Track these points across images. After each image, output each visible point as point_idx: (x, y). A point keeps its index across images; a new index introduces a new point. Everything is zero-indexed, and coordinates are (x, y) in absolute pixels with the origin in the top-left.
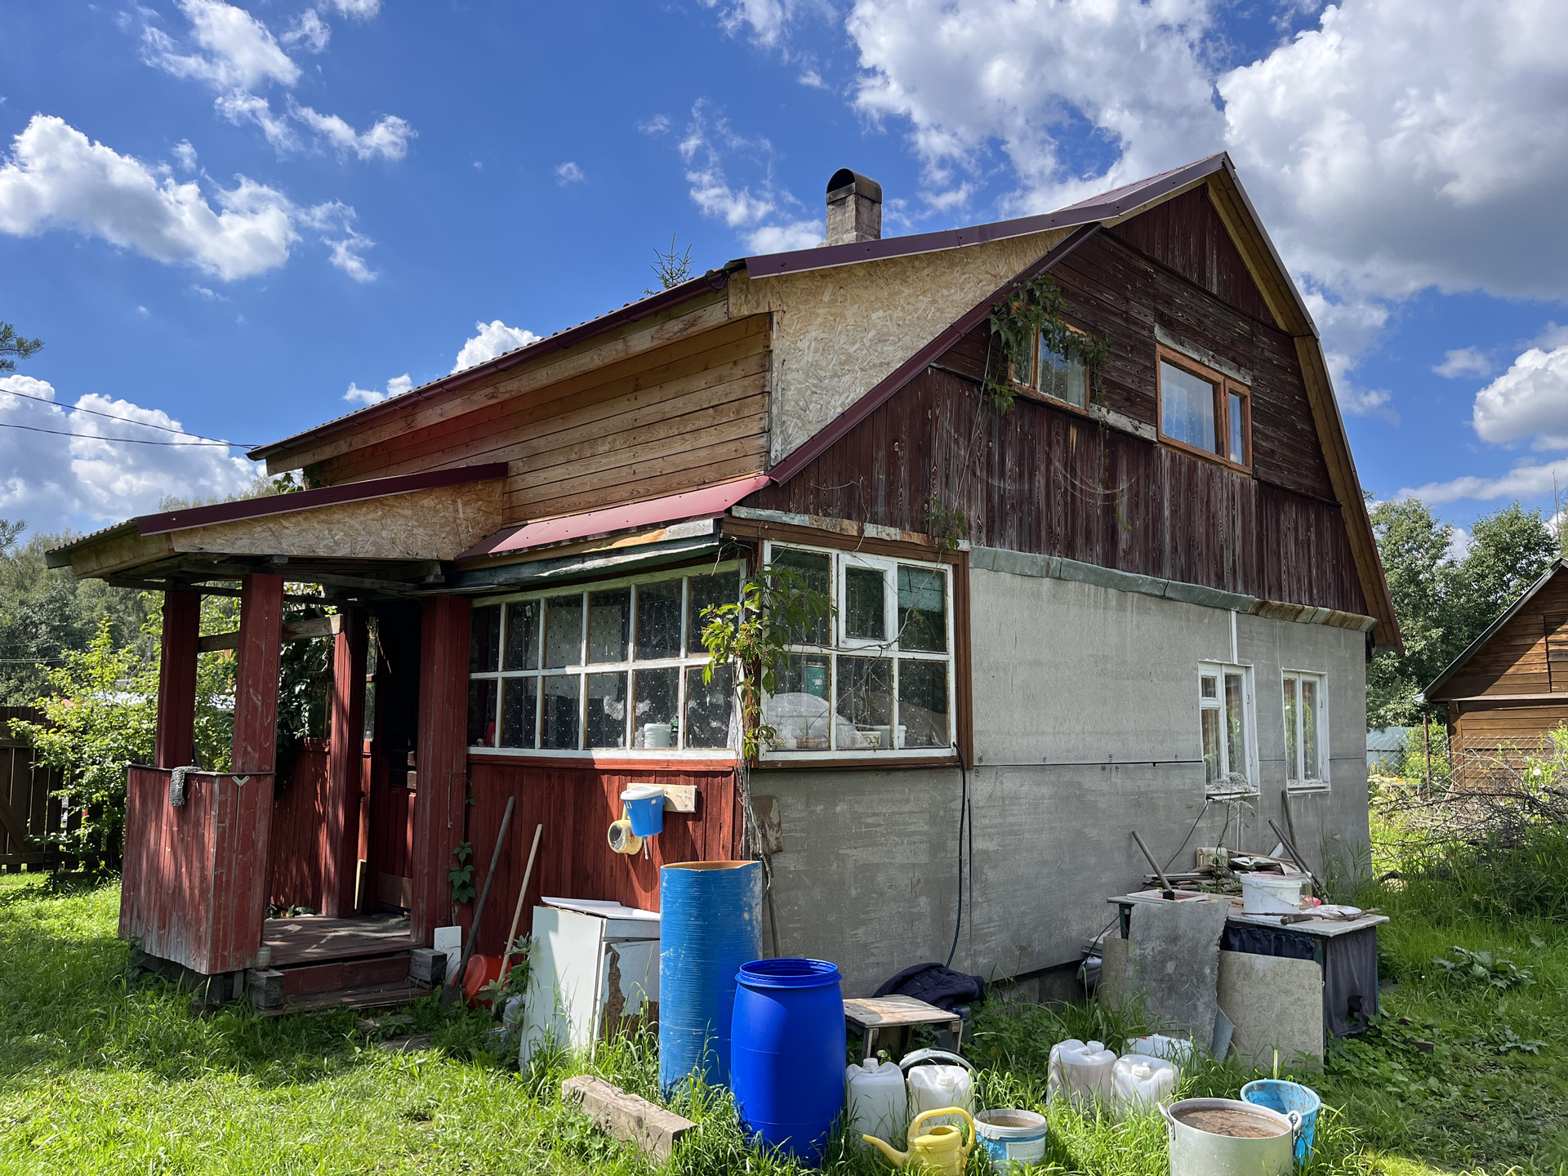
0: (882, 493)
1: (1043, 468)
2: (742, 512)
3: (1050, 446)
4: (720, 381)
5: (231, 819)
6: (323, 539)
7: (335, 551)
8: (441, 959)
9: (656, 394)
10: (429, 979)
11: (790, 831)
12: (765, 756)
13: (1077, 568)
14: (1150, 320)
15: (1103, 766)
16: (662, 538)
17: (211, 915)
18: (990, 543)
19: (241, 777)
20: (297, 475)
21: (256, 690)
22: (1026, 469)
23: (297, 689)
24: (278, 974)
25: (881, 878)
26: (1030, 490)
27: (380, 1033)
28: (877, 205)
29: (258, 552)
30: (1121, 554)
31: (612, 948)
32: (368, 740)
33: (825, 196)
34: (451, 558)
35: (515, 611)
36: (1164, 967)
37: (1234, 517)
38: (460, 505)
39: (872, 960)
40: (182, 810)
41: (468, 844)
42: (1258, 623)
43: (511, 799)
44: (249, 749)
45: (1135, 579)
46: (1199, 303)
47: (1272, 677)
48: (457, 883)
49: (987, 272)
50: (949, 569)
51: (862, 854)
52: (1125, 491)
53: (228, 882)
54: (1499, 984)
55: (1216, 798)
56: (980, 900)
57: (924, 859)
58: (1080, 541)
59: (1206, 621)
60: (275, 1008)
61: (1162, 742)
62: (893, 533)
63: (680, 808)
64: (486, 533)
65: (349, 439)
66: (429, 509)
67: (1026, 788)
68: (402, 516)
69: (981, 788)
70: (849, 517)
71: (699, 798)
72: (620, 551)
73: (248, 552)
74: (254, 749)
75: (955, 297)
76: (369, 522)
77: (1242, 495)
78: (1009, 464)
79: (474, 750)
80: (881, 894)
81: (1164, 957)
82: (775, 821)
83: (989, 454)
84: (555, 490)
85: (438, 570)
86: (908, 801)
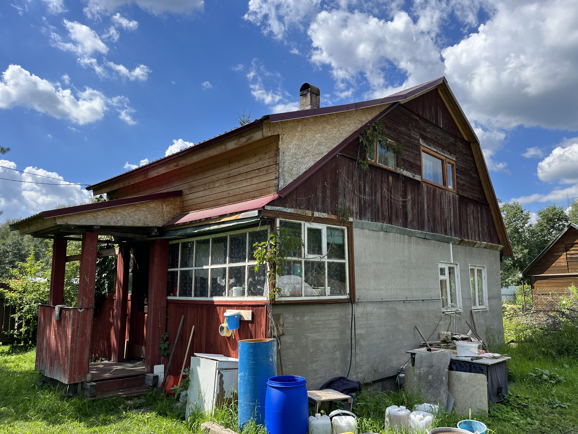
0: (320, 200)
1: (380, 191)
2: (269, 208)
3: (382, 183)
4: (260, 160)
5: (77, 325)
6: (113, 219)
7: (117, 224)
8: (156, 377)
9: (237, 165)
10: (151, 385)
11: (287, 327)
12: (278, 299)
13: (393, 228)
14: (418, 137)
15: (404, 301)
16: (239, 218)
17: (69, 361)
18: (361, 219)
19: (81, 309)
20: (105, 195)
21: (87, 276)
22: (373, 192)
23: (103, 275)
24: (94, 384)
25: (321, 344)
26: (375, 199)
27: (133, 406)
28: (318, 96)
29: (88, 224)
30: (409, 222)
31: (220, 372)
32: (130, 295)
33: (299, 93)
34: (161, 226)
35: (185, 245)
36: (428, 377)
37: (450, 209)
38: (164, 206)
39: (318, 376)
40: (59, 322)
41: (167, 333)
42: (460, 248)
43: (183, 316)
44: (84, 298)
45: (414, 231)
46: (436, 131)
47: (466, 268)
48: (163, 348)
49: (358, 120)
50: (345, 228)
51: (313, 336)
52: (410, 199)
53: (76, 349)
54: (553, 382)
55: (446, 313)
56: (359, 352)
57: (338, 337)
58: (394, 218)
59: (441, 247)
60: (93, 397)
61: (426, 292)
62: (325, 215)
63: (246, 319)
64: (174, 217)
65: (123, 182)
66: (153, 208)
67: (375, 310)
68: (142, 210)
69: (358, 310)
70: (308, 210)
71: (253, 314)
72: (223, 223)
73: (85, 224)
74: (86, 298)
75: (346, 129)
76: (130, 212)
77: (453, 201)
78: (367, 190)
79: (169, 298)
80: (322, 351)
81: (428, 373)
82: (282, 323)
83: (360, 186)
84: (200, 200)
85: (156, 230)
86: (331, 315)
